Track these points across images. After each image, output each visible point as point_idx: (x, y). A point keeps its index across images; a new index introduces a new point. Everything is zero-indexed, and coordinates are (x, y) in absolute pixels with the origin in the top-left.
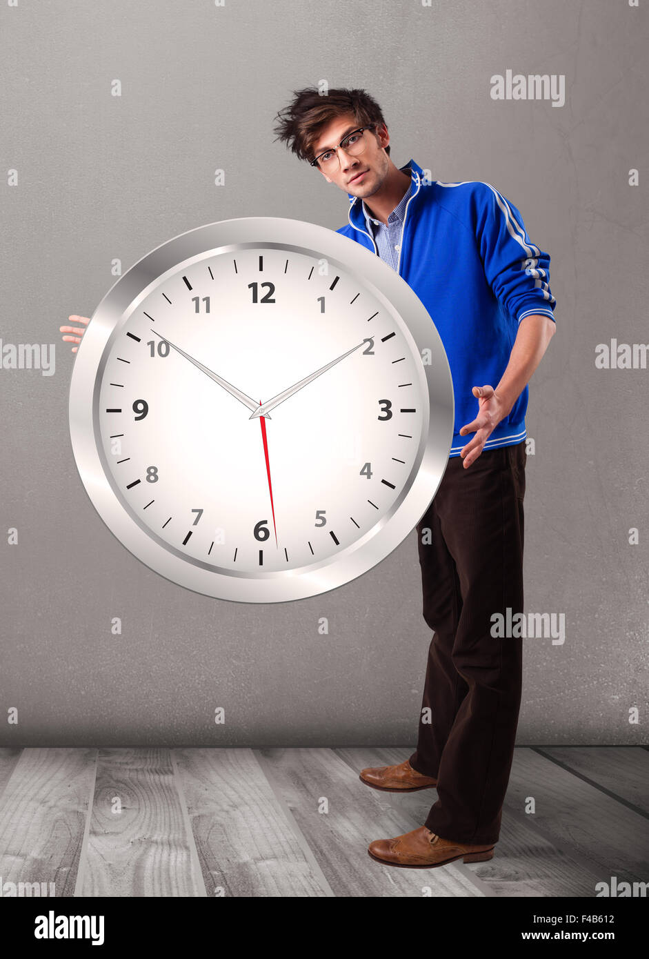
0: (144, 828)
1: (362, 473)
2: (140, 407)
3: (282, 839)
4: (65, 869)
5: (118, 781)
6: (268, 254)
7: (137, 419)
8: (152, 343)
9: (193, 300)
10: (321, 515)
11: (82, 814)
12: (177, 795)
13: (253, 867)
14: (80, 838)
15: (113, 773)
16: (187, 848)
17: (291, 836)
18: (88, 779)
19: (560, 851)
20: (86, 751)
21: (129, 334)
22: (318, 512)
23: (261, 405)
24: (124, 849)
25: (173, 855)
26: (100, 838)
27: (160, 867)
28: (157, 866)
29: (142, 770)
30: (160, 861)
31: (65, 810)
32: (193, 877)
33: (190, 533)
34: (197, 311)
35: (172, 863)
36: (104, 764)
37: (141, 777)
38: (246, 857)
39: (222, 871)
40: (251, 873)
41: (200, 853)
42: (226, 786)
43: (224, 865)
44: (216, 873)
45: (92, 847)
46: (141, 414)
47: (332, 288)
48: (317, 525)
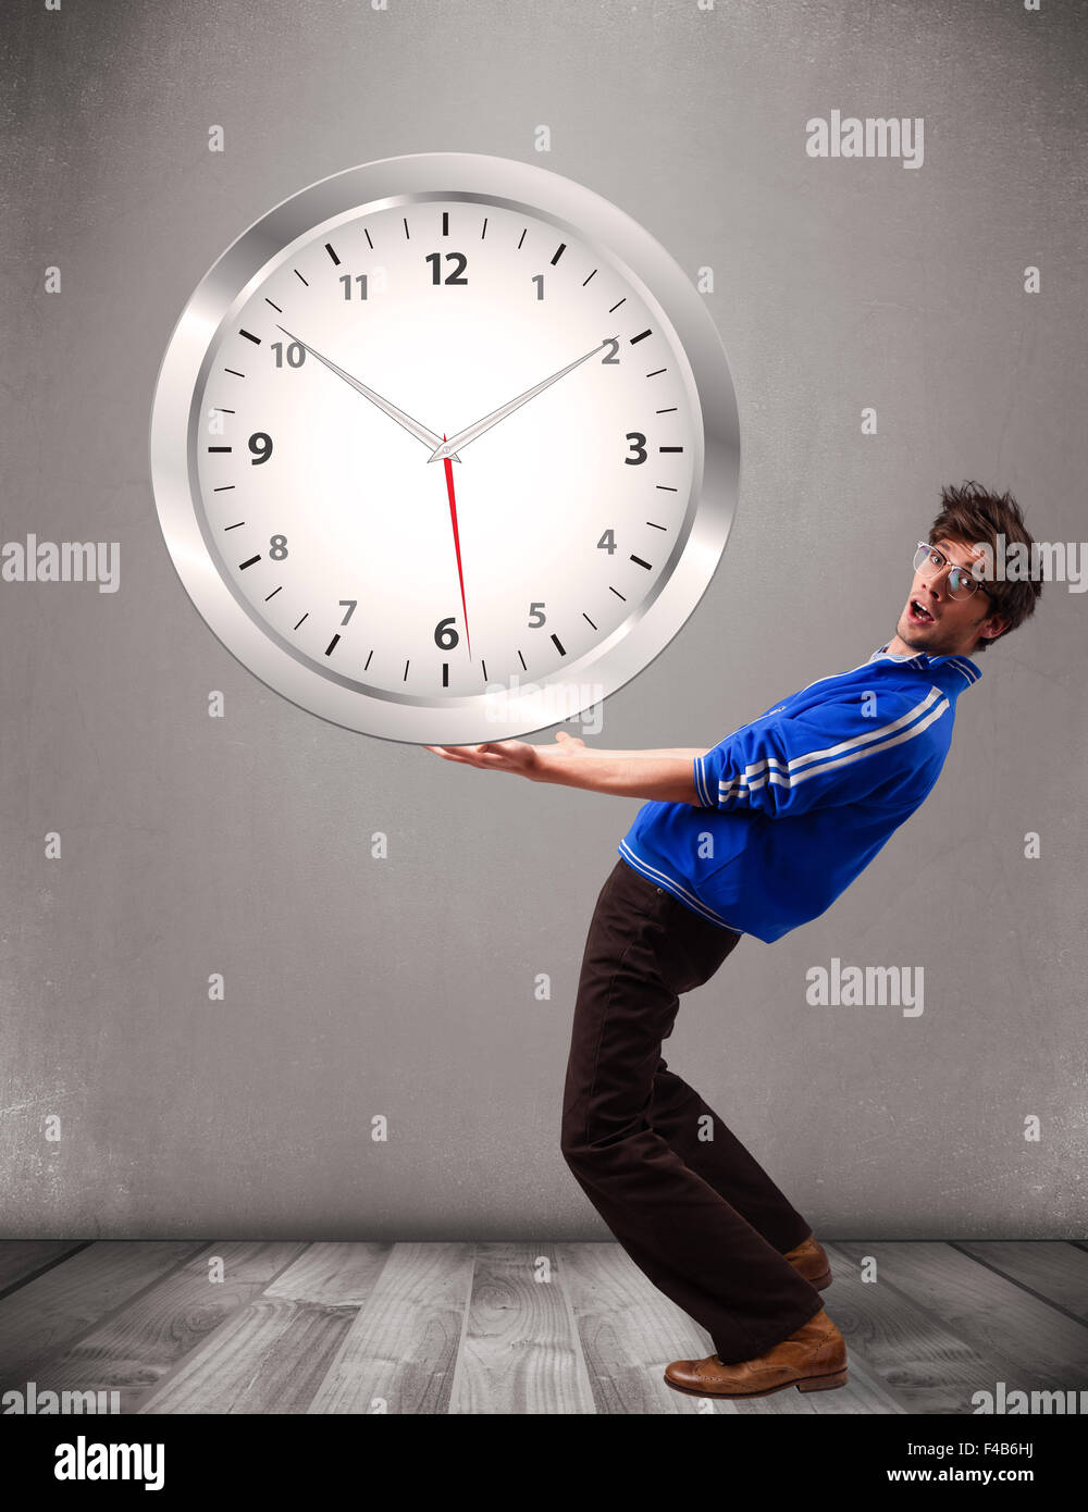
0: (526, 1330)
1: (600, 545)
2: (261, 444)
3: (676, 1342)
4: (440, 1374)
5: (497, 1279)
6: (456, 210)
7: (255, 462)
8: (278, 347)
9: (341, 280)
10: (537, 610)
11: (458, 1314)
12: (562, 1293)
13: (645, 1372)
14: (456, 1340)
15: (493, 1270)
16: (573, 1351)
17: (685, 1338)
18: (465, 1276)
19: (978, 1355)
20: (463, 1245)
21: (243, 333)
22: (534, 606)
23: (445, 440)
24: (504, 1353)
25: (558, 1358)
26: (479, 1340)
27: (543, 1372)
28: (540, 1370)
29: (524, 1266)
30: (544, 1366)
31: (440, 1310)
32: (579, 1383)
33: (337, 638)
34: (348, 297)
35: (557, 1368)
36: (484, 1261)
37: (522, 1274)
38: (636, 1362)
39: (610, 1377)
40: (642, 1378)
41: (587, 1357)
42: (615, 1284)
43: (612, 1368)
44: (604, 1378)
45: (469, 1350)
46: (260, 456)
47: (554, 262)
48: (531, 625)
